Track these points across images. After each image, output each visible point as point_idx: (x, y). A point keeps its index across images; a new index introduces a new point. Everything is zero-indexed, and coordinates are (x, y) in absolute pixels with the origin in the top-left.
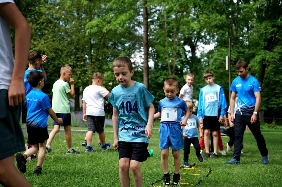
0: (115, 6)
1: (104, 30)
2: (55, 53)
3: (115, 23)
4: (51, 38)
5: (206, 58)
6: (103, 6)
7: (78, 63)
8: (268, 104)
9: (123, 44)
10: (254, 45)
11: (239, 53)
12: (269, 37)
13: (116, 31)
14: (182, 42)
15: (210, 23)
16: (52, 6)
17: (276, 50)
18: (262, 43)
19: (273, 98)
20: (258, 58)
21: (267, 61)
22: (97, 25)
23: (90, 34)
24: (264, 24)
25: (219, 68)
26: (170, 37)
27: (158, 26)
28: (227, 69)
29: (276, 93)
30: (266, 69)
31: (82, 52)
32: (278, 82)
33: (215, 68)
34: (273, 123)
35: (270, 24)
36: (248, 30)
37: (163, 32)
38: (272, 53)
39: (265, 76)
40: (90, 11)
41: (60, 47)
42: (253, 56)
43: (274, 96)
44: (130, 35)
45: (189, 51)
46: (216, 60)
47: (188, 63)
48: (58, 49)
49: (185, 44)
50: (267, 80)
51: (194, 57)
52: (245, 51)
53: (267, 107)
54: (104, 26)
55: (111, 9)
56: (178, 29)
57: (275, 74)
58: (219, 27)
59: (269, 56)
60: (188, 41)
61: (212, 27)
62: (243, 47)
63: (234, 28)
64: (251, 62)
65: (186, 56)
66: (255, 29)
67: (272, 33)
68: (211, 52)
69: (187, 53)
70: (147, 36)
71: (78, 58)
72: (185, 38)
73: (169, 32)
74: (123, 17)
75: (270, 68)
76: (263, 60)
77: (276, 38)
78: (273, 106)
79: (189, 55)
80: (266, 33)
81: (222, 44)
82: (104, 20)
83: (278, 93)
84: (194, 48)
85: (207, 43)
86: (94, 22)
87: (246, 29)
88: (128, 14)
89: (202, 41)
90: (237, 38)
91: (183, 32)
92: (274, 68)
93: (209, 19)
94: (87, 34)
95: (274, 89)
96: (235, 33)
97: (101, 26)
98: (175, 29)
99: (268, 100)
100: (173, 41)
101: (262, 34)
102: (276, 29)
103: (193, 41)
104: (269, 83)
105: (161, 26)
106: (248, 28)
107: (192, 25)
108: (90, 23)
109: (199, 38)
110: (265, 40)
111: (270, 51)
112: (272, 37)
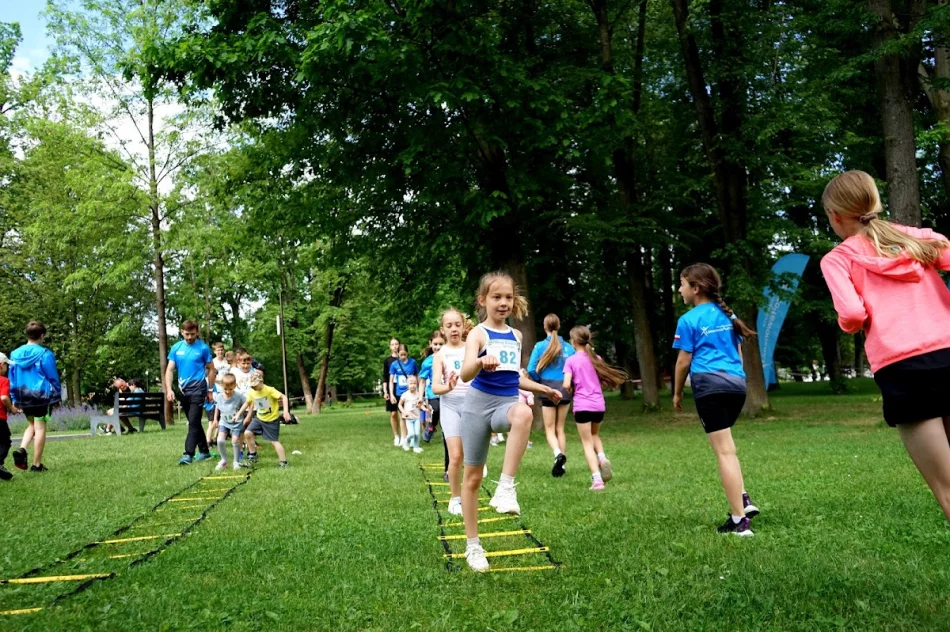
0: (111, 251)
1: (95, 286)
2: (14, 321)
3: (111, 275)
4: (7, 299)
5: (254, 320)
6: (95, 250)
7: (55, 335)
8: (340, 376)
9: (130, 304)
10: (318, 299)
11: (297, 310)
12: (336, 288)
13: (114, 286)
14: (220, 298)
15: (254, 273)
16: (5, 251)
17: (346, 305)
18: (327, 296)
19: (346, 368)
20: (323, 317)
21: (335, 320)
22: (84, 279)
23: (73, 292)
24: (328, 273)
25: (271, 333)
26: (201, 292)
27: (182, 277)
28: (279, 333)
29: (349, 362)
30: (334, 331)
31: (60, 318)
32: (350, 346)
33: (266, 333)
34: (349, 400)
35: (336, 272)
36: (310, 281)
37: (190, 285)
38: (340, 309)
39: (334, 340)
40: (72, 258)
41: (22, 312)
42: (317, 314)
43: (348, 365)
44: (138, 290)
45: (229, 312)
46: (266, 321)
47: (228, 326)
48: (20, 316)
49: (223, 300)
50: (337, 346)
51: (236, 318)
52: (305, 308)
53: (338, 380)
54: (94, 280)
55: (105, 256)
56: (211, 281)
57: (347, 337)
58: (270, 277)
59: (337, 313)
60: (227, 297)
61: (258, 278)
62: (303, 301)
63: (289, 279)
64: (315, 322)
65: (225, 318)
66: (317, 279)
67: (339, 283)
68: (260, 311)
69: (227, 313)
70: (163, 291)
71: (54, 327)
72: (223, 293)
73: (199, 285)
74: (124, 266)
75: (340, 329)
76: (330, 319)
77: (344, 290)
78: (346, 378)
79: (230, 316)
80: (331, 284)
81: (274, 299)
82: (95, 271)
83: (351, 361)
84: (235, 307)
85: (255, 299)
86: (77, 275)
87: (306, 279)
88: (131, 262)
89: (248, 297)
90: (294, 292)
91: (219, 285)
92: (346, 328)
93: (254, 266)
94: (67, 292)
95: (347, 356)
96: (290, 285)
97: (89, 279)
98: (207, 282)
99: (339, 371)
100: (205, 298)
101: (326, 286)
102: (343, 278)
103: (234, 297)
104: (339, 348)
105: (187, 278)
106: (309, 277)
107: (232, 274)
108: (71, 276)
109: (243, 292)
110: (330, 293)
111: (339, 306)
112: (339, 289)
